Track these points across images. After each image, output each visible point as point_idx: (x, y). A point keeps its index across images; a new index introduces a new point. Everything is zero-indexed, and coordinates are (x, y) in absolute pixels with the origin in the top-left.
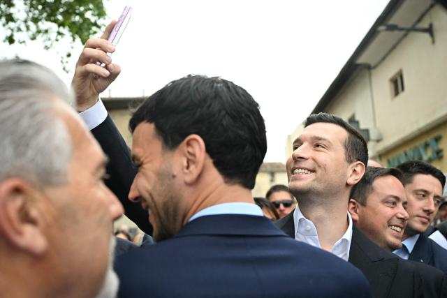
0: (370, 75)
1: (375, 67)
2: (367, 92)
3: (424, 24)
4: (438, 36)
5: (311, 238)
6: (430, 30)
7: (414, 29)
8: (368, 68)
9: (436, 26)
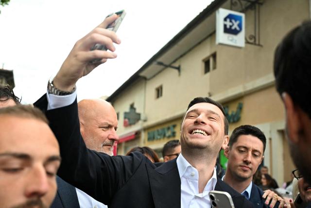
0: (146, 83)
1: (149, 79)
2: (143, 91)
3: (176, 65)
4: (182, 73)
5: (192, 182)
6: (179, 69)
7: (170, 66)
8: (145, 79)
9: (182, 67)
